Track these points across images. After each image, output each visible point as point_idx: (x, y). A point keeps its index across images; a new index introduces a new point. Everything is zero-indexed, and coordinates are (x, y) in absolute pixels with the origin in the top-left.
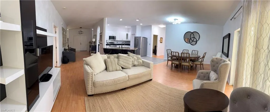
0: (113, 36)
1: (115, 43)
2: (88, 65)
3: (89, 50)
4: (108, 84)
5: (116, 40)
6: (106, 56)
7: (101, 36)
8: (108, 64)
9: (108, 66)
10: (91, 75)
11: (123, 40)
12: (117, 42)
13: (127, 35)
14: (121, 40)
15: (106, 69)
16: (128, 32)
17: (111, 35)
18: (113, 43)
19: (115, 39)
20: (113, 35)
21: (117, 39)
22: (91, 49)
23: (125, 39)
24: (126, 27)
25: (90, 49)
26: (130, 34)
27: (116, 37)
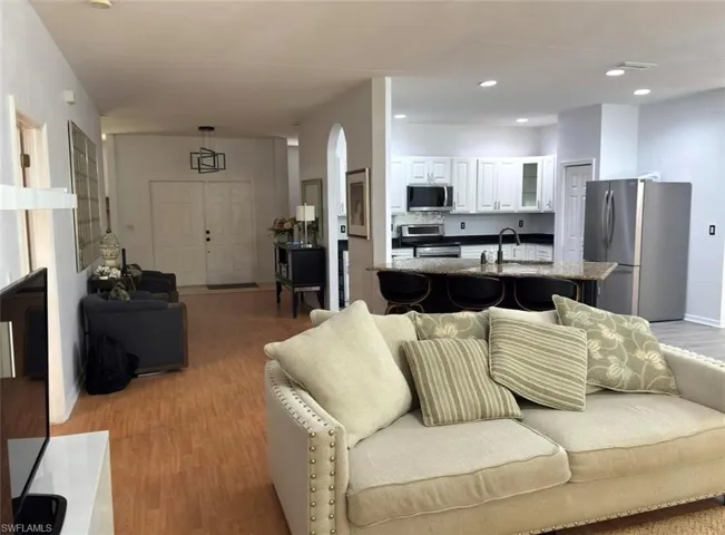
0: (438, 182)
1: (452, 230)
2: (297, 384)
3: (274, 280)
4: (439, 501)
5: (457, 209)
6: (404, 325)
7: (357, 193)
8: (424, 374)
9: (426, 385)
10: (330, 452)
11: (503, 209)
12: (463, 226)
13: (530, 172)
14: (490, 209)
15: (415, 408)
16: (538, 153)
17: (423, 181)
18: (434, 229)
19: (450, 203)
20: (430, 178)
21: (464, 202)
22: (288, 271)
23: (513, 201)
24: (522, 121)
25: (279, 275)
26: (548, 166)
27: (450, 189)
